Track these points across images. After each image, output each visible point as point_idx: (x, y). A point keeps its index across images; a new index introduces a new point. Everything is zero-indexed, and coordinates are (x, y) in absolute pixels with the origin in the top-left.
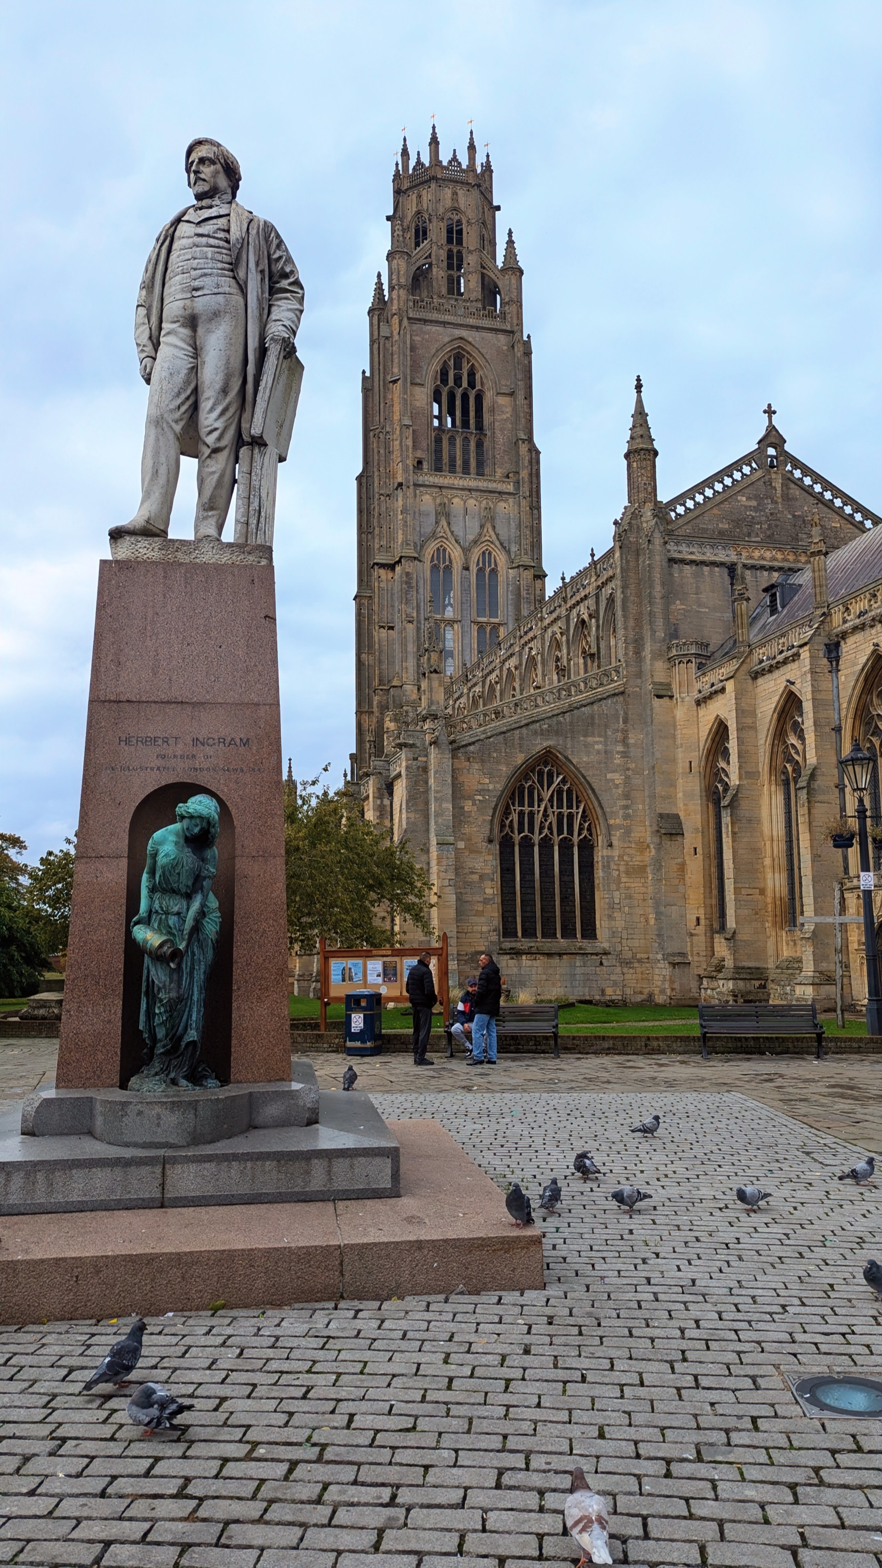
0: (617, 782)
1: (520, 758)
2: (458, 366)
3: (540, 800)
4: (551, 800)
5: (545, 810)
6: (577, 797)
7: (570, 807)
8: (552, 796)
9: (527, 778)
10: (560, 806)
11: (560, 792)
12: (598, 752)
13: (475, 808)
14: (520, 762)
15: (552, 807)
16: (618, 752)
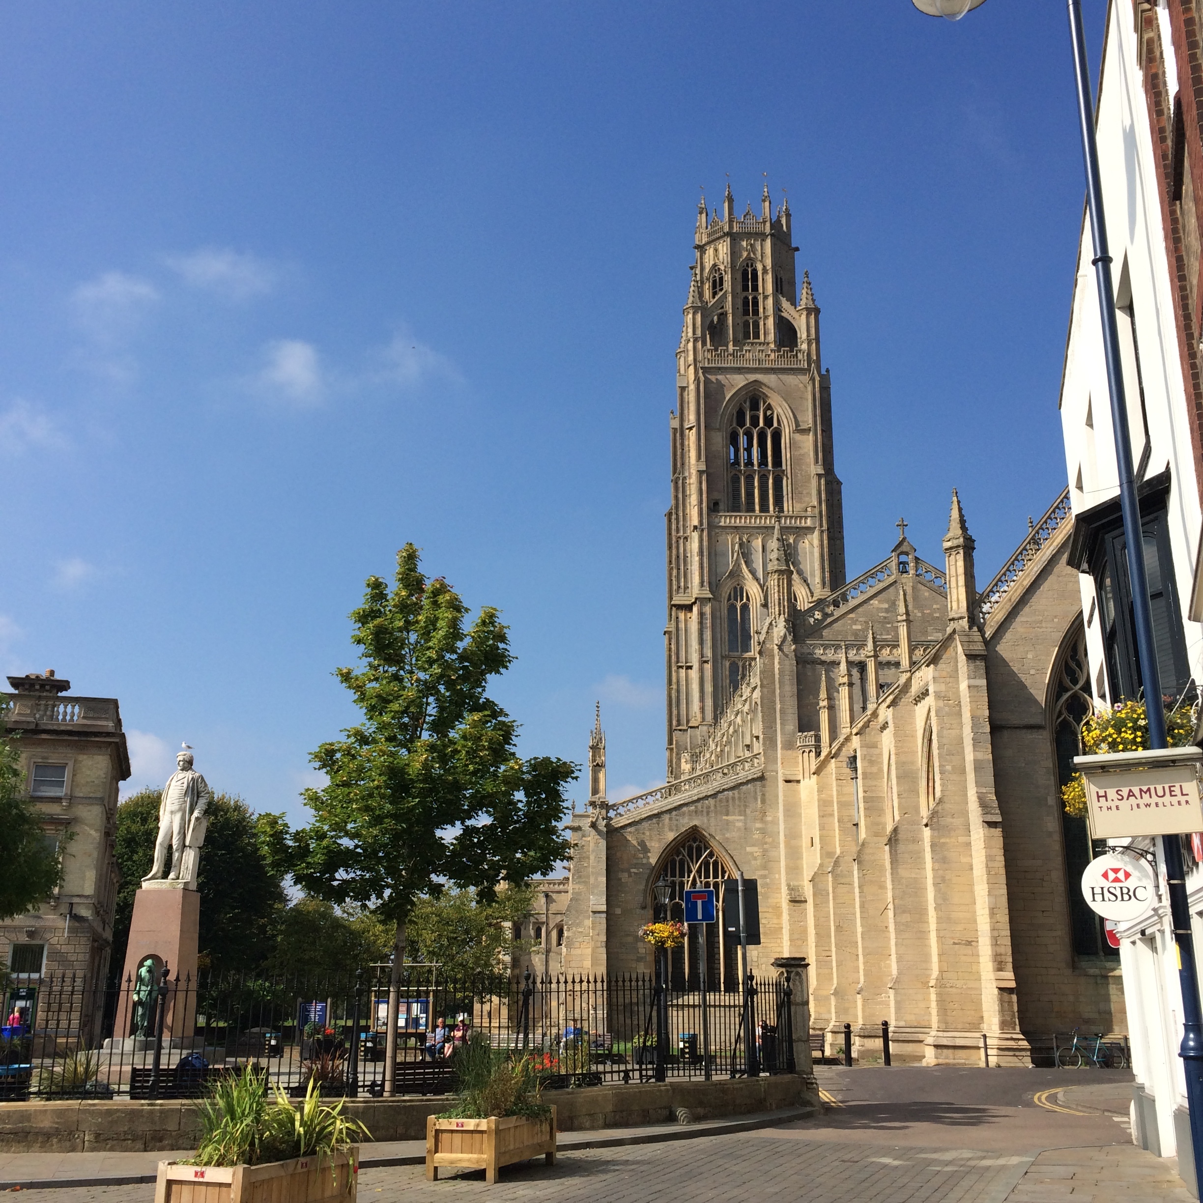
0: (755, 854)
1: (671, 836)
2: (755, 407)
3: (690, 871)
4: (699, 871)
5: (694, 879)
6: (723, 868)
7: (716, 876)
8: (700, 867)
9: (678, 853)
10: (707, 876)
11: (706, 864)
12: (739, 829)
13: (631, 879)
14: (671, 839)
15: (700, 877)
16: (757, 829)
